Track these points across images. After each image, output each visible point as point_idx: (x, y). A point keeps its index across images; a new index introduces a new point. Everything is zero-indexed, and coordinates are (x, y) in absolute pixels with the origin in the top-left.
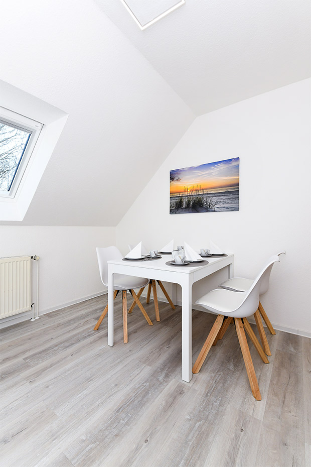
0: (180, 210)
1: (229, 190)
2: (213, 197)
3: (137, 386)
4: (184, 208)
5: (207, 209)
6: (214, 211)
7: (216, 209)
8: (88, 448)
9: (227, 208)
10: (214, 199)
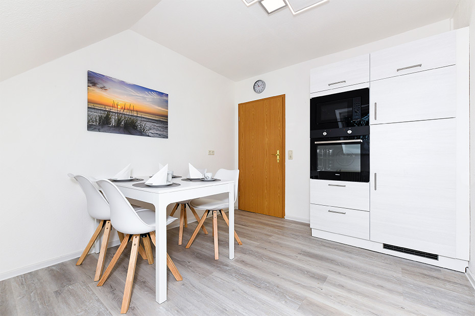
0: (106, 128)
1: (162, 120)
2: (147, 122)
3: (235, 279)
4: (112, 127)
5: (141, 133)
6: (148, 136)
7: (150, 134)
8: (289, 298)
9: (160, 135)
10: (149, 125)
